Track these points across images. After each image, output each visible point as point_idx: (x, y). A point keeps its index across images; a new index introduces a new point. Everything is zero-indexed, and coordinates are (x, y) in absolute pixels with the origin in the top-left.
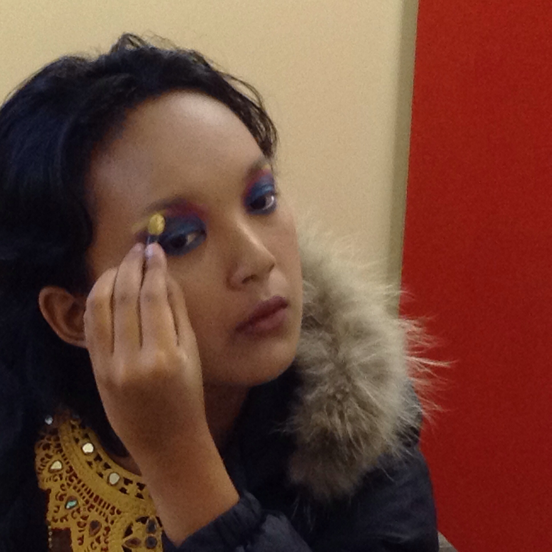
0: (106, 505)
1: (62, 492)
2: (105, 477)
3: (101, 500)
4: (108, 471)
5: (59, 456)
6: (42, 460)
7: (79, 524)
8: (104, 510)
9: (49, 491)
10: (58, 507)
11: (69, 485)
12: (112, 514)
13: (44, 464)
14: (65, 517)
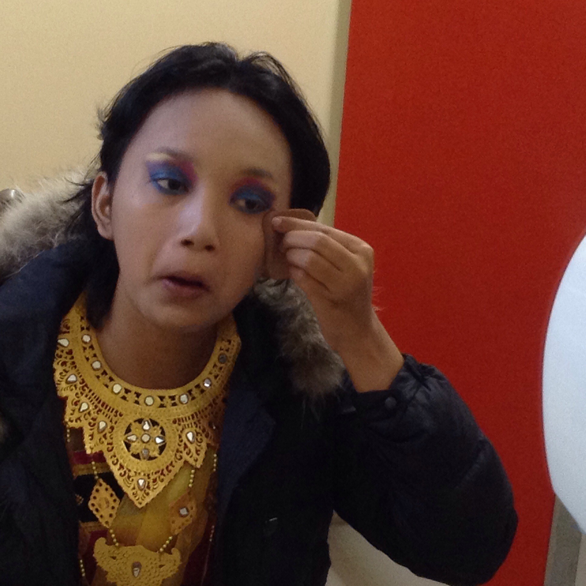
0: (111, 410)
1: (77, 399)
2: (110, 387)
3: (107, 406)
4: (113, 383)
5: (74, 371)
6: (61, 374)
7: (90, 424)
8: (109, 413)
9: (66, 398)
10: (74, 411)
11: (82, 394)
12: (116, 416)
13: (62, 377)
14: (79, 419)
